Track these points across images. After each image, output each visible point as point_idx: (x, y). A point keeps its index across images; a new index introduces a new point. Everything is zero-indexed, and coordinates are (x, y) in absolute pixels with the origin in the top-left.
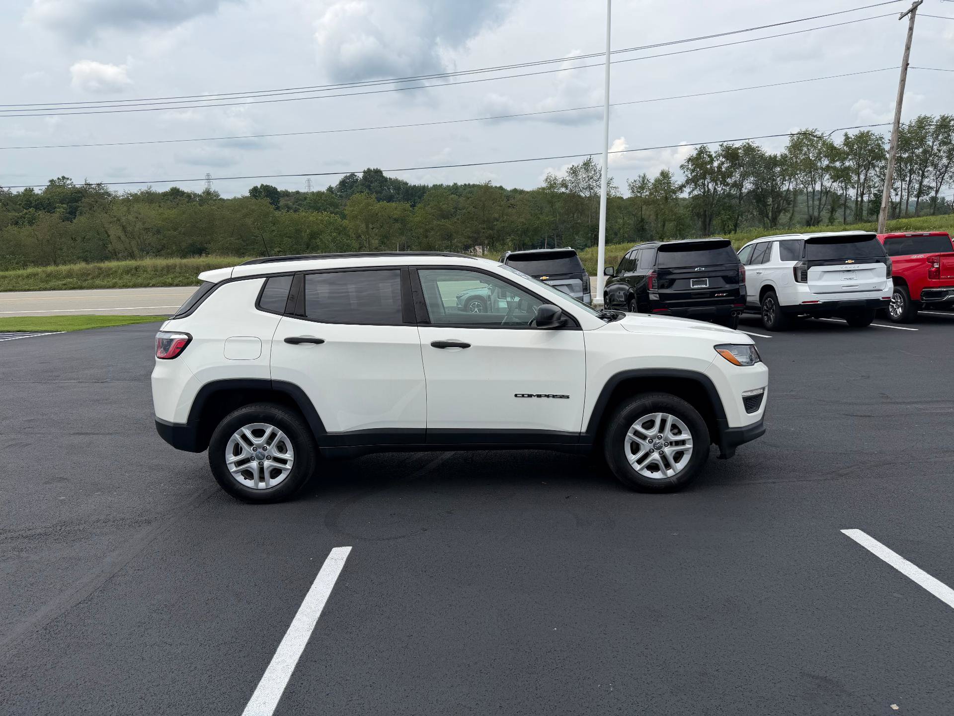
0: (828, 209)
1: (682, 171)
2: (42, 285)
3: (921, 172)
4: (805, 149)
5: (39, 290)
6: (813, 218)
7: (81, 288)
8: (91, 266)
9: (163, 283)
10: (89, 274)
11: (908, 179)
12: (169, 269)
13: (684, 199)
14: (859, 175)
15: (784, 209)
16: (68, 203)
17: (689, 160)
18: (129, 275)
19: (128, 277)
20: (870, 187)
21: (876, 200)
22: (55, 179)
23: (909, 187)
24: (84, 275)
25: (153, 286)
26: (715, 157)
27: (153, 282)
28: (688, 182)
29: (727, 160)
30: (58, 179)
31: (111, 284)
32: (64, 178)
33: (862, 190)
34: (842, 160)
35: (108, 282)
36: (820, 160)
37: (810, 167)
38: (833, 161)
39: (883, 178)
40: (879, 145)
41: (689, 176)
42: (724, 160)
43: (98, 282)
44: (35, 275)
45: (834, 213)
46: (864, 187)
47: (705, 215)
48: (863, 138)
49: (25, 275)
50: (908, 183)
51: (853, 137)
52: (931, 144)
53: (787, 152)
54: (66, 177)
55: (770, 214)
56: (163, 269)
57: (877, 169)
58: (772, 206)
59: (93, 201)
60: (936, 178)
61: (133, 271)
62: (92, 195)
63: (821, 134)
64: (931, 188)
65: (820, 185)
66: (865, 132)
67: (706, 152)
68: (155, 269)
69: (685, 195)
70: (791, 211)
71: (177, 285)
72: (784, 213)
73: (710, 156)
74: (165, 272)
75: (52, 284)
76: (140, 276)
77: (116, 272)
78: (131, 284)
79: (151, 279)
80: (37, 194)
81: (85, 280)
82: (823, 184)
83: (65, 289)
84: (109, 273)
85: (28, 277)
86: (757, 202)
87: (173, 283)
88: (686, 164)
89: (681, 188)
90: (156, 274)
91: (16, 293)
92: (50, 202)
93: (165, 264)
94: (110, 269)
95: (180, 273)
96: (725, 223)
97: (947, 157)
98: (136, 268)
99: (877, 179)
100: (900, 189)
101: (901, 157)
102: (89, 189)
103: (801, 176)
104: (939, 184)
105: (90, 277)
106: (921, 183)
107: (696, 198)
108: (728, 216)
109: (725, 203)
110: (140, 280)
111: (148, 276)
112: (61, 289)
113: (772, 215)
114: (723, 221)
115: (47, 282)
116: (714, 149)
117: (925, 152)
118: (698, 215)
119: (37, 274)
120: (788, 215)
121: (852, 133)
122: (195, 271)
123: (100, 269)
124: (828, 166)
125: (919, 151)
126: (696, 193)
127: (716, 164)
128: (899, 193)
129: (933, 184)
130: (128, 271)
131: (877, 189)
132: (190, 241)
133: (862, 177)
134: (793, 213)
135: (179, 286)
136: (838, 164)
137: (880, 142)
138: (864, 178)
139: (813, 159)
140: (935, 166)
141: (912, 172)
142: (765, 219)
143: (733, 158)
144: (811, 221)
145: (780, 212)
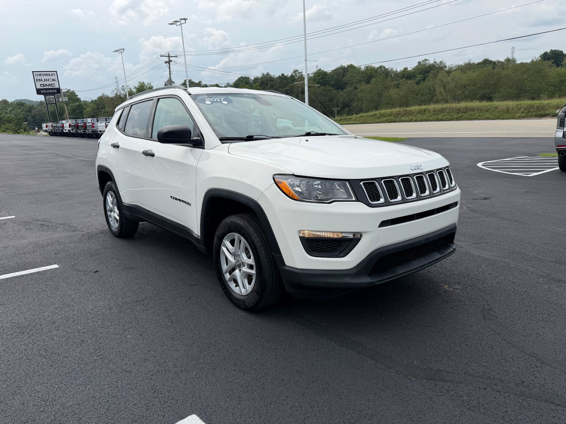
2: (377, 120)
5: (375, 123)
7: (394, 122)
8: (402, 109)
9: (437, 119)
10: (400, 114)
12: (442, 110)
16: (423, 74)
18: (420, 114)
19: (419, 115)
22: (421, 61)
24: (398, 114)
25: (432, 121)
27: (432, 118)
30: (423, 61)
31: (409, 119)
32: (425, 60)
35: (408, 118)
43: (403, 118)
44: (375, 115)
49: (371, 115)
54: (427, 59)
56: (439, 111)
59: (436, 72)
61: (423, 112)
62: (437, 68)
68: (435, 111)
71: (445, 120)
74: (440, 112)
75: (381, 120)
76: (425, 115)
77: (413, 112)
78: (420, 119)
79: (431, 116)
80: (409, 70)
81: (398, 118)
83: (387, 123)
84: (410, 113)
85: (372, 116)
87: (443, 119)
90: (434, 114)
91: (365, 125)
92: (414, 75)
93: (441, 107)
94: (411, 111)
95: (448, 113)
98: (425, 110)
102: (435, 65)
105: (400, 115)
110: (425, 117)
111: (430, 115)
112: (385, 122)
115: (379, 119)
119: (376, 115)
122: (458, 111)
123: (406, 111)
130: (420, 112)
132: (482, 93)
135: (446, 121)
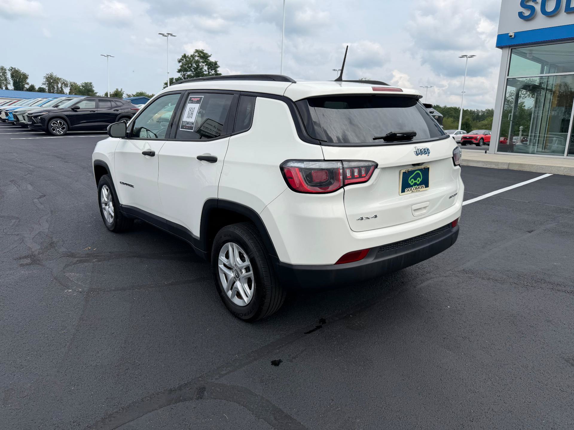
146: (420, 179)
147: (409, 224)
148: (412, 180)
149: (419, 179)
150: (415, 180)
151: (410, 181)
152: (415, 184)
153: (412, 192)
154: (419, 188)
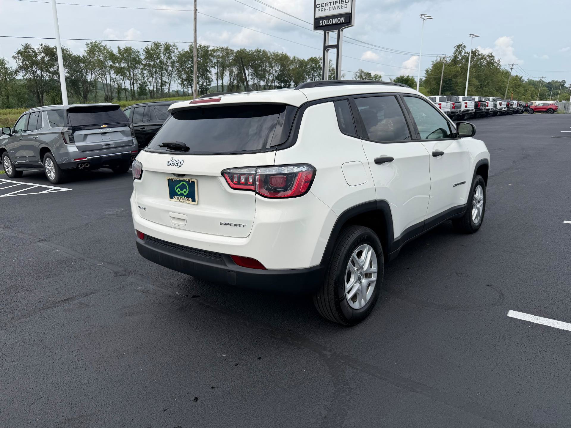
0: (116, 92)
1: (15, 60)
3: (161, 73)
4: (97, 54)
6: (108, 97)
11: (155, 76)
13: (20, 80)
14: (129, 72)
15: (91, 91)
17: (19, 53)
20: (136, 80)
21: (141, 87)
23: (156, 81)
26: (38, 52)
28: (20, 68)
29: (47, 55)
33: (133, 81)
34: (120, 63)
36: (107, 61)
37: (101, 65)
38: (114, 63)
39: (143, 75)
40: (138, 56)
41: (21, 64)
42: (44, 55)
45: (120, 94)
46: (134, 79)
47: (38, 92)
48: (128, 51)
50: (155, 79)
51: (123, 50)
52: (163, 58)
53: (86, 54)
55: (82, 93)
57: (139, 70)
58: (82, 88)
60: (168, 77)
63: (105, 46)
64: (167, 82)
65: (109, 77)
66: (129, 47)
67: (31, 48)
69: (20, 76)
70: (95, 92)
72: (91, 93)
73: (34, 52)
82: (111, 76)
86: (72, 85)
88: (17, 55)
89: (16, 72)
96: (54, 98)
97: (171, 66)
99: (140, 76)
100: (152, 82)
101: (150, 64)
103: (97, 71)
104: (170, 80)
106: (162, 79)
107: (29, 80)
108: (56, 94)
109: (51, 85)
113: (84, 94)
114: (53, 97)
116: (36, 46)
117: (161, 62)
118: (33, 92)
120: (94, 94)
121: (122, 47)
124: (111, 65)
125: (158, 61)
126: (28, 76)
127: (39, 58)
128: (152, 84)
129: (167, 81)
131: (140, 81)
133: (132, 74)
134: (96, 93)
136: (117, 65)
137: (138, 54)
138: (133, 74)
139: (102, 60)
140: (167, 71)
141: (156, 73)
142: (80, 96)
143: (51, 54)
144: (108, 99)
145: (88, 92)
146: (187, 191)
147: (172, 229)
148: (179, 189)
149: (185, 190)
150: (182, 190)
151: (177, 190)
152: (182, 194)
153: (179, 201)
154: (185, 199)
